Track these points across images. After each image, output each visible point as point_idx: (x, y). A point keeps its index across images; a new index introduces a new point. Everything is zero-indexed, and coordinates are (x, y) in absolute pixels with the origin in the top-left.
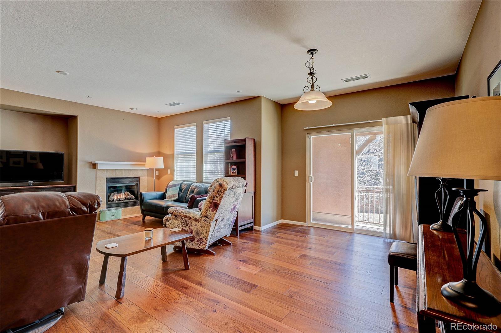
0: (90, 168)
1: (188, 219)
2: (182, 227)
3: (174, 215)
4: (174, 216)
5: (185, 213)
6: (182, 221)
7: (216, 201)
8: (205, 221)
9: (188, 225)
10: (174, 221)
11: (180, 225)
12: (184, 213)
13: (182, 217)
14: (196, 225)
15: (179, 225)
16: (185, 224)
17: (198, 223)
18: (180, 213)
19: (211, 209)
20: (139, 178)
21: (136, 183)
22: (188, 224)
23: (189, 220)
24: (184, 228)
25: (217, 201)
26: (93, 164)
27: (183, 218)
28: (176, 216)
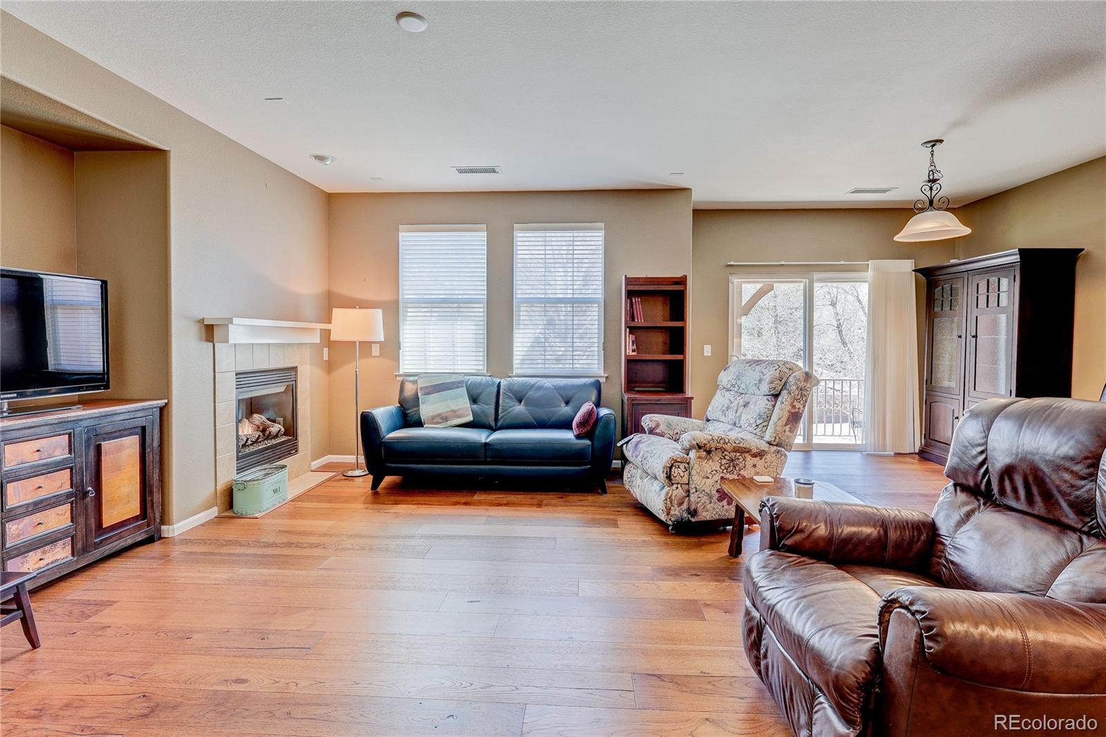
0: (201, 339)
1: (738, 454)
2: (722, 475)
3: (705, 451)
4: (705, 453)
5: (737, 442)
6: (724, 461)
7: (797, 410)
8: (778, 453)
9: (737, 469)
10: (704, 464)
11: (716, 471)
12: (735, 443)
13: (723, 452)
14: (755, 466)
15: (714, 472)
16: (729, 467)
17: (761, 459)
18: (725, 443)
19: (787, 428)
20: (295, 369)
21: (287, 386)
22: (737, 465)
23: (740, 457)
24: (728, 476)
25: (799, 409)
26: (206, 325)
27: (726, 455)
28: (709, 452)
